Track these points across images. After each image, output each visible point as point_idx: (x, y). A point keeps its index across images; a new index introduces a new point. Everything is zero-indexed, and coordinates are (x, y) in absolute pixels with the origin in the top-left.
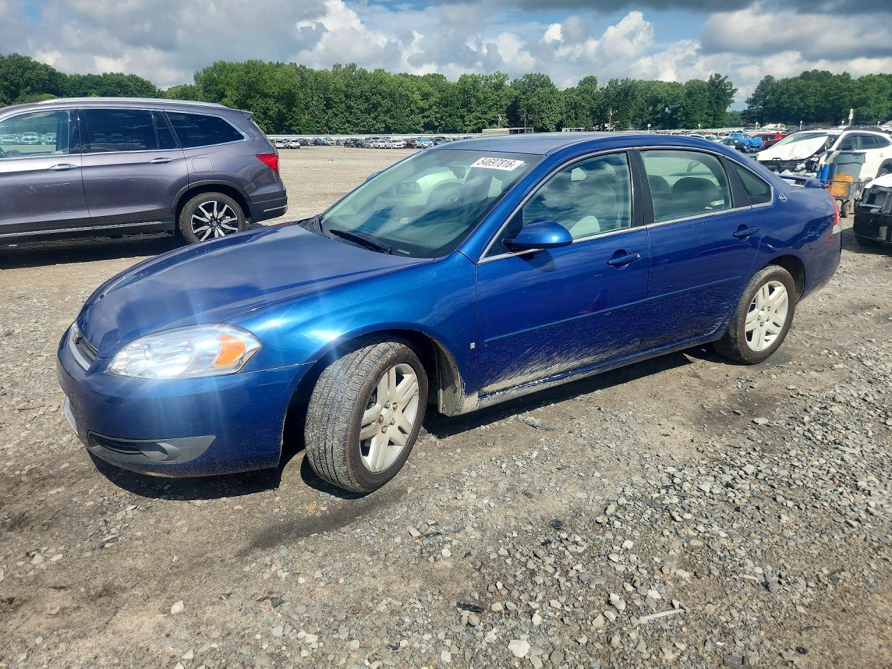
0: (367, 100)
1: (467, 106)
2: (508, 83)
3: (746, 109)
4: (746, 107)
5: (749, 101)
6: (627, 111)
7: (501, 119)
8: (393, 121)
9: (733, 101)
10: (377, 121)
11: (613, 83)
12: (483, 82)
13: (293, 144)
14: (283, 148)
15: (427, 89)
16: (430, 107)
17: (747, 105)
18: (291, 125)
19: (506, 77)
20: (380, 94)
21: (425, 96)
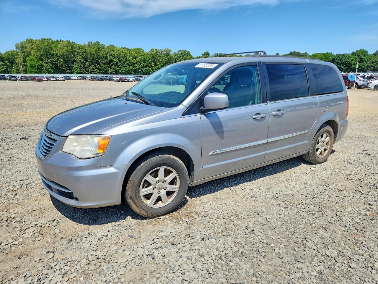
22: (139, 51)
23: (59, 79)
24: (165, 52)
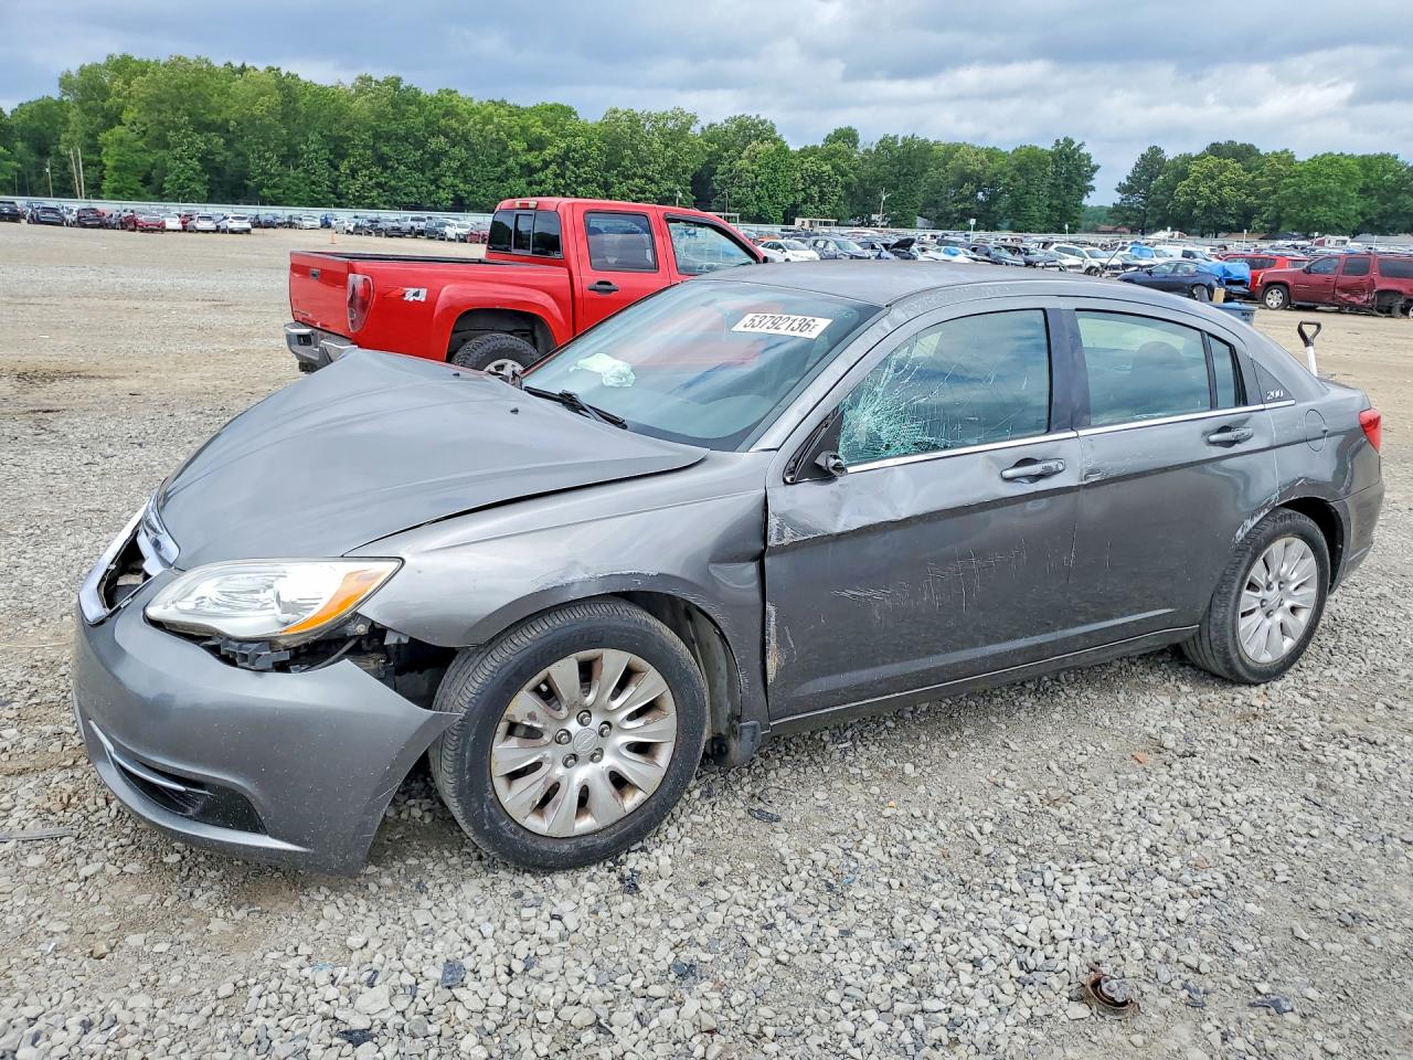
0: (420, 144)
1: (615, 166)
2: (696, 129)
3: (1118, 201)
4: (1116, 198)
5: (1122, 189)
6: (912, 192)
7: (680, 195)
8: (468, 187)
9: (1093, 189)
10: (438, 187)
11: (886, 144)
12: (648, 125)
13: (236, 225)
14: (214, 231)
15: (538, 129)
16: (546, 164)
17: (1119, 195)
18: (260, 186)
19: (694, 118)
20: (446, 136)
21: (537, 144)
22: (558, 115)
23: (231, 226)
24: (670, 125)
